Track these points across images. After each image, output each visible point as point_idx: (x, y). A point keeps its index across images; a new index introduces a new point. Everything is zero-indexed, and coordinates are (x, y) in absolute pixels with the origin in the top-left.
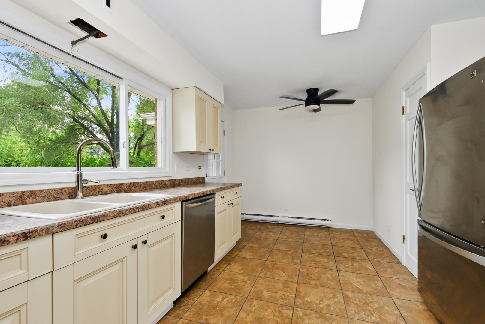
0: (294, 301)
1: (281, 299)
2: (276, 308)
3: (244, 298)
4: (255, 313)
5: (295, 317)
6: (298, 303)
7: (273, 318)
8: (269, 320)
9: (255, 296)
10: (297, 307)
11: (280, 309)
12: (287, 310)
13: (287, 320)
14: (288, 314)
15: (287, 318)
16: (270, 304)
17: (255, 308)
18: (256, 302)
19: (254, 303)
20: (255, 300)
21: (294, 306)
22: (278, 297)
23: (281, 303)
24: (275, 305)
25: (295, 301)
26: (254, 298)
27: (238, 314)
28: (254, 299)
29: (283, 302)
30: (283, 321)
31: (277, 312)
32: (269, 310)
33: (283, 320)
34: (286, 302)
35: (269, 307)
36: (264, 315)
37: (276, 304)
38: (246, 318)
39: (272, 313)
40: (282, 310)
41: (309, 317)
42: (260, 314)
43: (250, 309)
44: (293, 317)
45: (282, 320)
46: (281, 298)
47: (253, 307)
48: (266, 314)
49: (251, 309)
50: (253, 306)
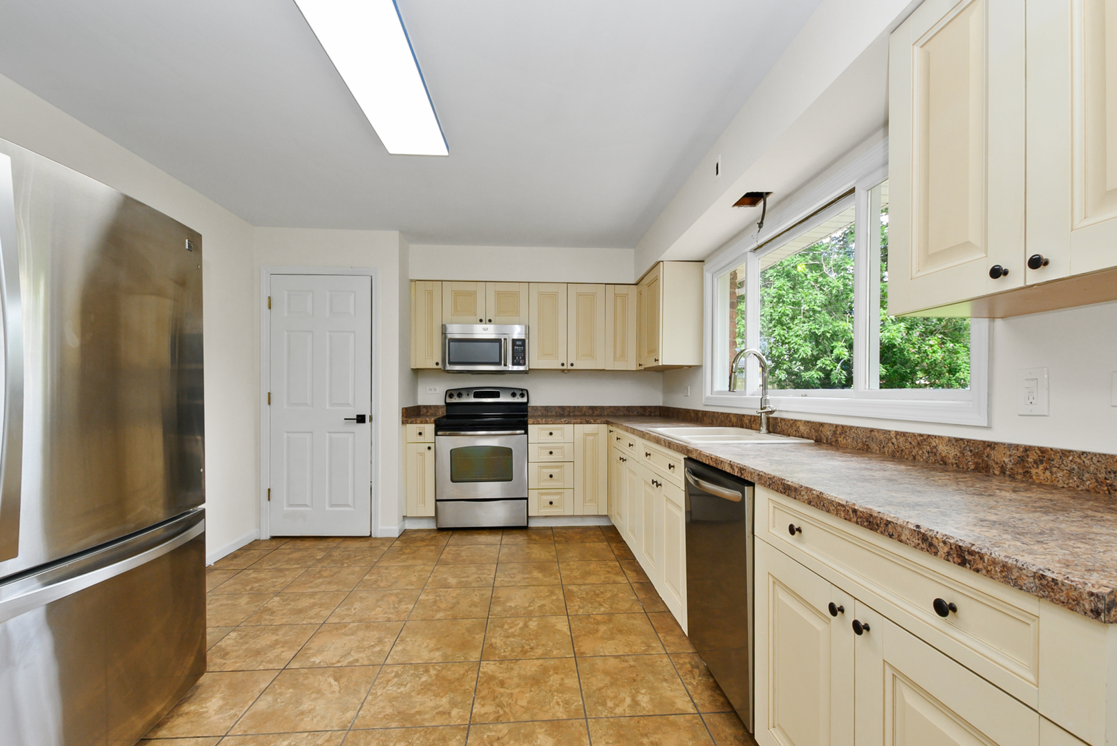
0: (468, 741)
1: (502, 738)
2: (511, 712)
3: (591, 715)
4: (550, 691)
5: (468, 702)
6: (458, 737)
7: (512, 691)
8: (518, 686)
9: (570, 727)
10: (462, 727)
11: (501, 712)
12: (486, 713)
13: (484, 693)
14: (483, 706)
15: (483, 698)
16: (526, 717)
17: (554, 701)
18: (560, 713)
19: (562, 710)
20: (565, 717)
21: (469, 726)
22: (512, 742)
23: (500, 726)
24: (514, 717)
25: (466, 742)
26: (570, 722)
27: (581, 681)
28: (568, 719)
29: (495, 731)
30: (491, 690)
31: (505, 704)
32: (524, 703)
33: (491, 692)
34: (489, 734)
35: (526, 709)
36: (531, 691)
37: (512, 720)
38: (562, 679)
39: (517, 699)
40: (495, 710)
41: (437, 711)
42: (540, 692)
43: (565, 696)
44: (471, 702)
45: (494, 691)
46: (502, 741)
47: (559, 700)
48: (528, 695)
49: (560, 695)
50: (561, 703)
